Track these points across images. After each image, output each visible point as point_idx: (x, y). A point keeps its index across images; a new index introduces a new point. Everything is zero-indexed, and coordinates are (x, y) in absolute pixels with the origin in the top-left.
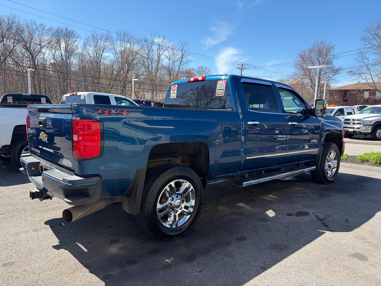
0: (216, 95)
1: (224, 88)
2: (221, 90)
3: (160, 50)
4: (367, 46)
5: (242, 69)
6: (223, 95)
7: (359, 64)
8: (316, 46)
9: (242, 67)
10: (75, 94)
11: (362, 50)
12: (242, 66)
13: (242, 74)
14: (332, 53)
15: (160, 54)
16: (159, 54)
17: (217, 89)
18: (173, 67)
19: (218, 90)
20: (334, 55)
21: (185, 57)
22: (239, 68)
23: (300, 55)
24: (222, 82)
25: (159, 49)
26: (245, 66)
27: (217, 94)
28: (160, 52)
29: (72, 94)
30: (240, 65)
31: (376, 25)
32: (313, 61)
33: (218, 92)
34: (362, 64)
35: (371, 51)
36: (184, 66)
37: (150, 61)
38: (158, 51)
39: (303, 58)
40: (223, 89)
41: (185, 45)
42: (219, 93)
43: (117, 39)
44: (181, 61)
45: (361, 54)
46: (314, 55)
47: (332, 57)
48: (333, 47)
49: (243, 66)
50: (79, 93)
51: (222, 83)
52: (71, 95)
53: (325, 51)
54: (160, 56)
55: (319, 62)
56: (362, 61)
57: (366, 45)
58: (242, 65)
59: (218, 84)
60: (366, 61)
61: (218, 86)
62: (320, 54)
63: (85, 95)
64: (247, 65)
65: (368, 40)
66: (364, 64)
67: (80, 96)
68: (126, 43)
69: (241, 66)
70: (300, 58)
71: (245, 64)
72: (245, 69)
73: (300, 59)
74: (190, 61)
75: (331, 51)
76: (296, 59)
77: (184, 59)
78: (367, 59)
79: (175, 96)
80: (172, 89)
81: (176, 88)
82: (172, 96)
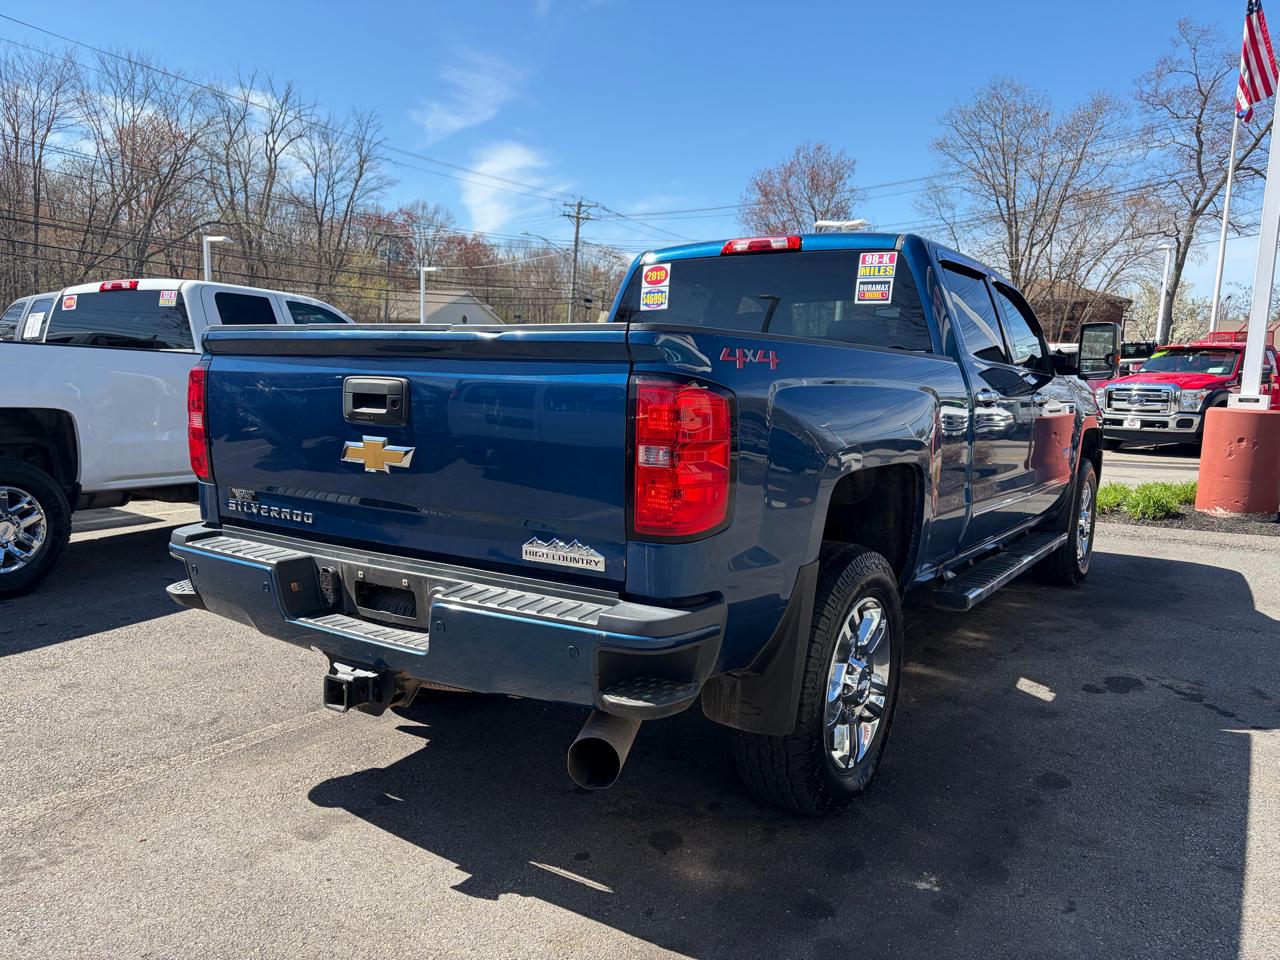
0: (856, 302)
1: (892, 280)
2: (878, 287)
3: (276, 134)
4: (951, 170)
5: (578, 219)
6: (889, 302)
7: (929, 224)
8: (803, 157)
9: (579, 213)
10: (125, 284)
11: (936, 182)
12: (579, 210)
13: (580, 236)
14: (850, 183)
15: (277, 149)
16: (273, 149)
17: (858, 281)
18: (329, 199)
19: (861, 283)
20: (852, 191)
21: (371, 169)
22: (569, 216)
23: (757, 184)
24: (881, 257)
25: (272, 132)
26: (589, 211)
27: (859, 300)
28: (275, 143)
29: (108, 286)
30: (571, 206)
31: (973, 107)
32: (796, 204)
33: (862, 294)
34: (937, 222)
35: (961, 185)
36: (372, 197)
37: (237, 172)
38: (267, 141)
39: (766, 195)
40: (889, 282)
41: (371, 124)
42: (867, 295)
43: (102, 83)
44: (357, 182)
45: (936, 192)
46: (798, 187)
47: (847, 195)
48: (851, 166)
49: (583, 209)
50: (145, 284)
51: (880, 262)
52: (103, 290)
53: (828, 174)
54: (276, 156)
55: (813, 208)
56: (937, 212)
57: (946, 165)
58: (580, 205)
59: (860, 265)
60: (948, 214)
61: (862, 271)
62: (815, 184)
63: (183, 291)
64: (597, 206)
65: (952, 150)
66: (942, 222)
67: (156, 294)
68: (141, 101)
69: (576, 208)
70: (758, 191)
71: (590, 204)
72: (588, 219)
73: (757, 196)
74: (391, 183)
75: (846, 176)
76: (745, 194)
77: (367, 175)
78: (952, 207)
79: (662, 303)
80: (648, 279)
81: (666, 276)
82: (646, 304)
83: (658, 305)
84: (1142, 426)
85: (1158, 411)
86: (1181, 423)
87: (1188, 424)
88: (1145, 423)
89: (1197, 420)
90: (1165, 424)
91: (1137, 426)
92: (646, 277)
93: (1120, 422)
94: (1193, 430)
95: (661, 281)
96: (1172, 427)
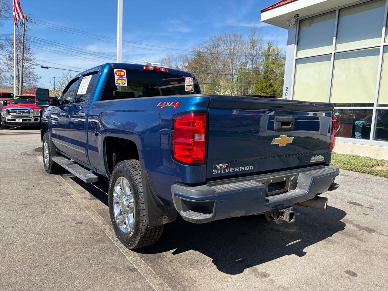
6: (193, 91)
24: (190, 79)
27: (186, 90)
33: (187, 88)
40: (192, 86)
59: (185, 80)
79: (125, 84)
80: (117, 74)
81: (125, 74)
82: (118, 83)
83: (123, 84)
84: (23, 121)
85: (27, 116)
86: (36, 120)
87: (37, 120)
88: (23, 120)
89: (39, 118)
90: (30, 120)
91: (21, 121)
92: (116, 73)
93: (15, 120)
94: (39, 122)
95: (123, 76)
96: (33, 121)
